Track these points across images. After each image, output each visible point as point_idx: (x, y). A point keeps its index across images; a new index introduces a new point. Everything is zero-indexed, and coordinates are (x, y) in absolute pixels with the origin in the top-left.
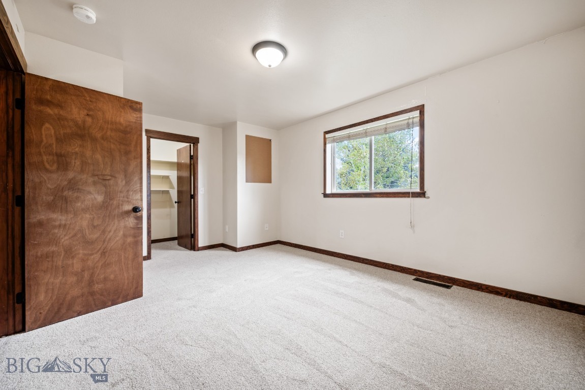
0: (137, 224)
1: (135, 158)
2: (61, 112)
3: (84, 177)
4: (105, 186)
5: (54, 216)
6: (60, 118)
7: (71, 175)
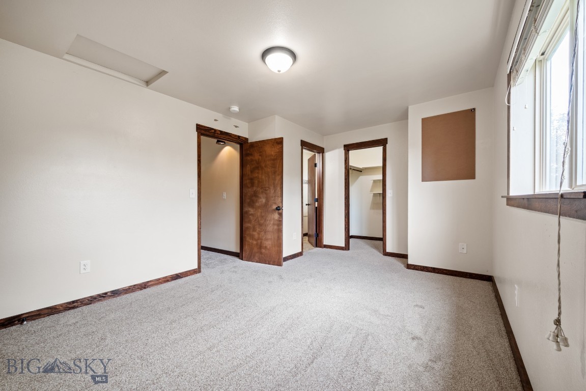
0: (279, 218)
1: (278, 175)
2: (252, 158)
3: (259, 189)
4: (266, 194)
5: (250, 209)
6: (252, 160)
7: (255, 188)
